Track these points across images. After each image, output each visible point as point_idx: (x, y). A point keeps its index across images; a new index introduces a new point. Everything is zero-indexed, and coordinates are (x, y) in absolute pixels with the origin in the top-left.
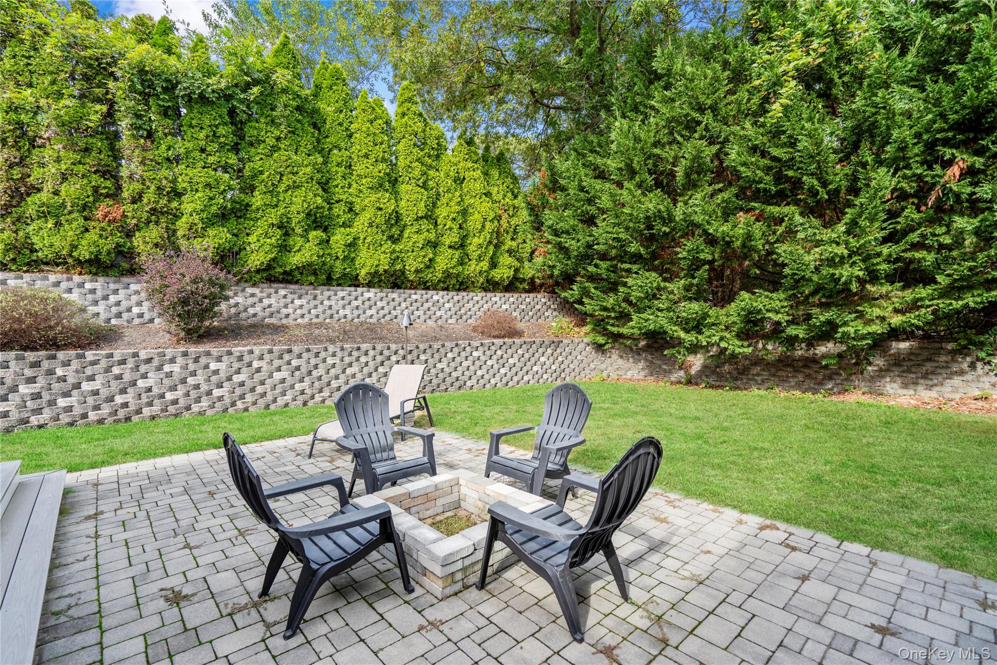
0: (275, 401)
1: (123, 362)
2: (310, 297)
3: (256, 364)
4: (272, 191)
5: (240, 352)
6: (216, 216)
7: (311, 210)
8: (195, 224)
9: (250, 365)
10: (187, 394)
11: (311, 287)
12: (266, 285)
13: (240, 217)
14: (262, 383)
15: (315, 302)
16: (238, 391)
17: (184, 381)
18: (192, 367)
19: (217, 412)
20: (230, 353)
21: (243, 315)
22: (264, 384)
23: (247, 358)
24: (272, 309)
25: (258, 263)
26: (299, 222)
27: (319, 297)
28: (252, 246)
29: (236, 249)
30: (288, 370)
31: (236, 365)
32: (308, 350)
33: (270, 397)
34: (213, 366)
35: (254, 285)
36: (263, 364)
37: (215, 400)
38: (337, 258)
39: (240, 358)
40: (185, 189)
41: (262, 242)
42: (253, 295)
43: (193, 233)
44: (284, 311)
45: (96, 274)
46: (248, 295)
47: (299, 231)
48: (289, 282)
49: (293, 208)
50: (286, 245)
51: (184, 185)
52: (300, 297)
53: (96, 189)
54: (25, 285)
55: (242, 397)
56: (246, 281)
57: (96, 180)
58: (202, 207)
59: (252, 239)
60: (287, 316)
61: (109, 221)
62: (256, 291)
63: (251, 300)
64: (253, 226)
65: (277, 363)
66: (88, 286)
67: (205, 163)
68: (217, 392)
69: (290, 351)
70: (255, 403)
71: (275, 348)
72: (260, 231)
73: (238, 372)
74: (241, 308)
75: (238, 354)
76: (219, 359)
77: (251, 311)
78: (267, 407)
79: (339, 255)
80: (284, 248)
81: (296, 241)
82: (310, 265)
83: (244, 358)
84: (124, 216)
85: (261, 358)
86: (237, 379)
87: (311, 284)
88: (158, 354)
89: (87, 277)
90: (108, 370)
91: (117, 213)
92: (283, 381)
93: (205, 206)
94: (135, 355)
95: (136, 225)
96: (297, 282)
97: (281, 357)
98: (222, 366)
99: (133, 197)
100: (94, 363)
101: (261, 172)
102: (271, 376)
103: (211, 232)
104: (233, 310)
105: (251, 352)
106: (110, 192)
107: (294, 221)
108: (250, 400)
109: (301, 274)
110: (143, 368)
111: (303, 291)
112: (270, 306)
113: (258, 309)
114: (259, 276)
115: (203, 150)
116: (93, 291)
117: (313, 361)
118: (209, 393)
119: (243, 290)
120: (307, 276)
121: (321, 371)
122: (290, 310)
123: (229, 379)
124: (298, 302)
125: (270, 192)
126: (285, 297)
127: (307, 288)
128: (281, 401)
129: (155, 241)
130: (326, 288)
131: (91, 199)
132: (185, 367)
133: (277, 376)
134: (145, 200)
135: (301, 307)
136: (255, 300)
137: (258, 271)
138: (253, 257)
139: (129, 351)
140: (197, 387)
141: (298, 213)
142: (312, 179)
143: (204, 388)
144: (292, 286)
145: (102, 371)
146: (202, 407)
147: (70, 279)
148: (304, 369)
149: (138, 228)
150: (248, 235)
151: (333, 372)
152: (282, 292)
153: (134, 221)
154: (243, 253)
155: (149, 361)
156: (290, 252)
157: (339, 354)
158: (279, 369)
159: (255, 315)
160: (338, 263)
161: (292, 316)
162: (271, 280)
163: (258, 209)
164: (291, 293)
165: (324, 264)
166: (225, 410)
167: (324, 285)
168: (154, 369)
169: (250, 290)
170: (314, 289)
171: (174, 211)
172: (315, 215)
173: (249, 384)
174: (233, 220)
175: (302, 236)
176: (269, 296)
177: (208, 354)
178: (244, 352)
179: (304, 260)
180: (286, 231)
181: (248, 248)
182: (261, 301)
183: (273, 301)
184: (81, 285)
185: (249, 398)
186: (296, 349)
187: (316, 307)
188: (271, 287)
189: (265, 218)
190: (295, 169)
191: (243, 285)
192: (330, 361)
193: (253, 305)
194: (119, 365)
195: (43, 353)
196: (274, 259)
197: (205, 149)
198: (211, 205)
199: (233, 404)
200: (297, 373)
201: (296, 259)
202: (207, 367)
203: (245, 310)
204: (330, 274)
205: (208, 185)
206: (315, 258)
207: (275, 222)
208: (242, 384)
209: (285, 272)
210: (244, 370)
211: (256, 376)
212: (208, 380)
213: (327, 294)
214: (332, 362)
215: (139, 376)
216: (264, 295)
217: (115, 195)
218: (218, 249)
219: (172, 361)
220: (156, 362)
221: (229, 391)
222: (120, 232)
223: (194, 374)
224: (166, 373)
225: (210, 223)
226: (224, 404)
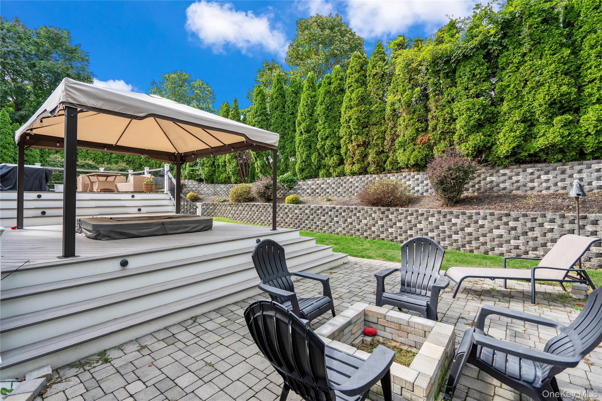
0: (493, 249)
1: (412, 214)
2: (557, 172)
3: (481, 222)
4: (518, 96)
5: (470, 213)
6: (474, 126)
7: (555, 100)
8: (462, 135)
9: (476, 222)
10: (439, 235)
11: (560, 164)
12: (515, 167)
13: (493, 123)
14: (484, 235)
15: (563, 176)
16: (468, 238)
17: (437, 227)
18: (442, 220)
19: (453, 249)
20: (464, 213)
21: (495, 189)
22: (486, 236)
23: (475, 218)
24: (519, 184)
25: (504, 152)
26: (542, 113)
27: (569, 172)
28: (501, 141)
29: (489, 145)
30: (505, 229)
31: (467, 222)
32: (525, 215)
33: (489, 246)
34: (454, 221)
35: (506, 167)
36: (486, 222)
37: (453, 241)
38: (589, 134)
39: (470, 217)
40: (457, 116)
41: (507, 136)
42: (504, 175)
43: (462, 140)
44: (530, 185)
45: (419, 171)
46: (501, 175)
47: (542, 120)
48: (538, 162)
49: (536, 104)
50: (531, 134)
51: (456, 113)
52: (547, 173)
53: (417, 130)
54: (395, 179)
55: (470, 242)
56: (499, 166)
57: (418, 125)
58: (465, 124)
59: (501, 135)
60: (532, 189)
61: (423, 143)
62: (507, 171)
63: (502, 178)
64: (502, 126)
65: (496, 223)
66: (416, 177)
67: (467, 95)
68: (455, 237)
69: (508, 215)
70: (478, 248)
71: (496, 212)
72: (506, 128)
73: (469, 226)
74: (495, 184)
75: (469, 214)
76: (457, 217)
77: (502, 186)
78: (486, 253)
79: (589, 131)
80: (528, 137)
81: (541, 129)
82: (553, 145)
83: (473, 217)
84: (429, 140)
85: (485, 218)
86: (468, 230)
87: (560, 161)
88: (426, 211)
89: (416, 173)
90: (406, 218)
91: (425, 139)
92: (501, 236)
93: (466, 122)
94: (417, 211)
95: (434, 143)
96: (545, 161)
97: (500, 219)
98: (458, 221)
99: (433, 128)
100: (402, 214)
101: (509, 86)
102: (491, 231)
103: (471, 137)
104: (489, 186)
105: (479, 214)
106: (424, 129)
107: (538, 113)
108: (474, 245)
109: (547, 154)
110: (420, 218)
111: (551, 168)
112: (517, 182)
113: (507, 184)
114: (507, 161)
115: (466, 89)
116: (417, 179)
117: (529, 225)
118: (450, 236)
119: (498, 172)
120: (553, 155)
121: (537, 233)
122: (536, 184)
123: (463, 229)
124: (544, 177)
125: (515, 97)
126: (532, 174)
127: (556, 164)
128: (498, 250)
129: (443, 149)
130: (577, 162)
131: (415, 135)
132: (439, 220)
133: (496, 232)
134: (438, 128)
135: (547, 181)
136: (506, 177)
137: (507, 157)
138: (502, 148)
139: (414, 209)
140: (444, 232)
141: (540, 105)
142: (556, 73)
143: (448, 233)
144: (540, 165)
145: (403, 218)
146: (445, 244)
147: (409, 174)
148: (519, 230)
149: (435, 144)
150: (498, 133)
151: (549, 235)
152: (530, 170)
153: (433, 141)
154: (494, 148)
155: (422, 215)
156: (535, 138)
157: (559, 221)
158: (498, 227)
159: (504, 189)
160: (589, 139)
161: (537, 189)
162: (519, 162)
163: (505, 113)
164: (538, 170)
165: (571, 142)
166: (458, 249)
167: (575, 160)
168: (424, 219)
169: (502, 171)
170: (564, 165)
171: (453, 130)
172: (560, 102)
173: (475, 235)
174: (487, 125)
175: (546, 123)
176: (518, 174)
177: (451, 213)
178: (473, 213)
179: (546, 143)
180: (531, 123)
181: (498, 142)
182: (510, 178)
183: (520, 178)
184: (413, 177)
185: (474, 244)
186: (514, 214)
187: (563, 180)
188: (520, 167)
189: (511, 118)
190: (540, 71)
191: (497, 168)
192: (547, 226)
193: (504, 182)
194: (410, 215)
195: (385, 208)
196: (518, 146)
197: (468, 88)
198: (471, 121)
199: (464, 246)
200: (513, 232)
201: (540, 143)
202: (450, 221)
203: (498, 185)
204: (581, 150)
205: (468, 109)
206: (559, 138)
207: (518, 119)
208: (470, 234)
209: (530, 155)
210: (472, 225)
211: (480, 230)
212: (450, 229)
213: (577, 168)
214: (549, 227)
215: (417, 222)
216: (513, 173)
217: (426, 130)
218: (475, 147)
219: (433, 215)
220: (425, 216)
221: (461, 237)
222: (427, 148)
223: (443, 224)
224: (429, 222)
225: (470, 132)
226: (457, 245)
